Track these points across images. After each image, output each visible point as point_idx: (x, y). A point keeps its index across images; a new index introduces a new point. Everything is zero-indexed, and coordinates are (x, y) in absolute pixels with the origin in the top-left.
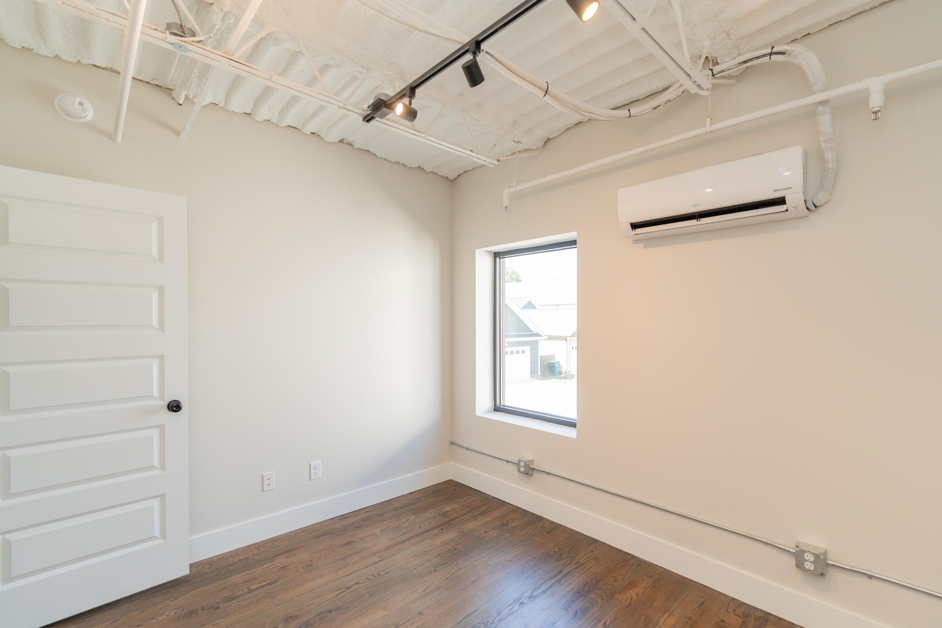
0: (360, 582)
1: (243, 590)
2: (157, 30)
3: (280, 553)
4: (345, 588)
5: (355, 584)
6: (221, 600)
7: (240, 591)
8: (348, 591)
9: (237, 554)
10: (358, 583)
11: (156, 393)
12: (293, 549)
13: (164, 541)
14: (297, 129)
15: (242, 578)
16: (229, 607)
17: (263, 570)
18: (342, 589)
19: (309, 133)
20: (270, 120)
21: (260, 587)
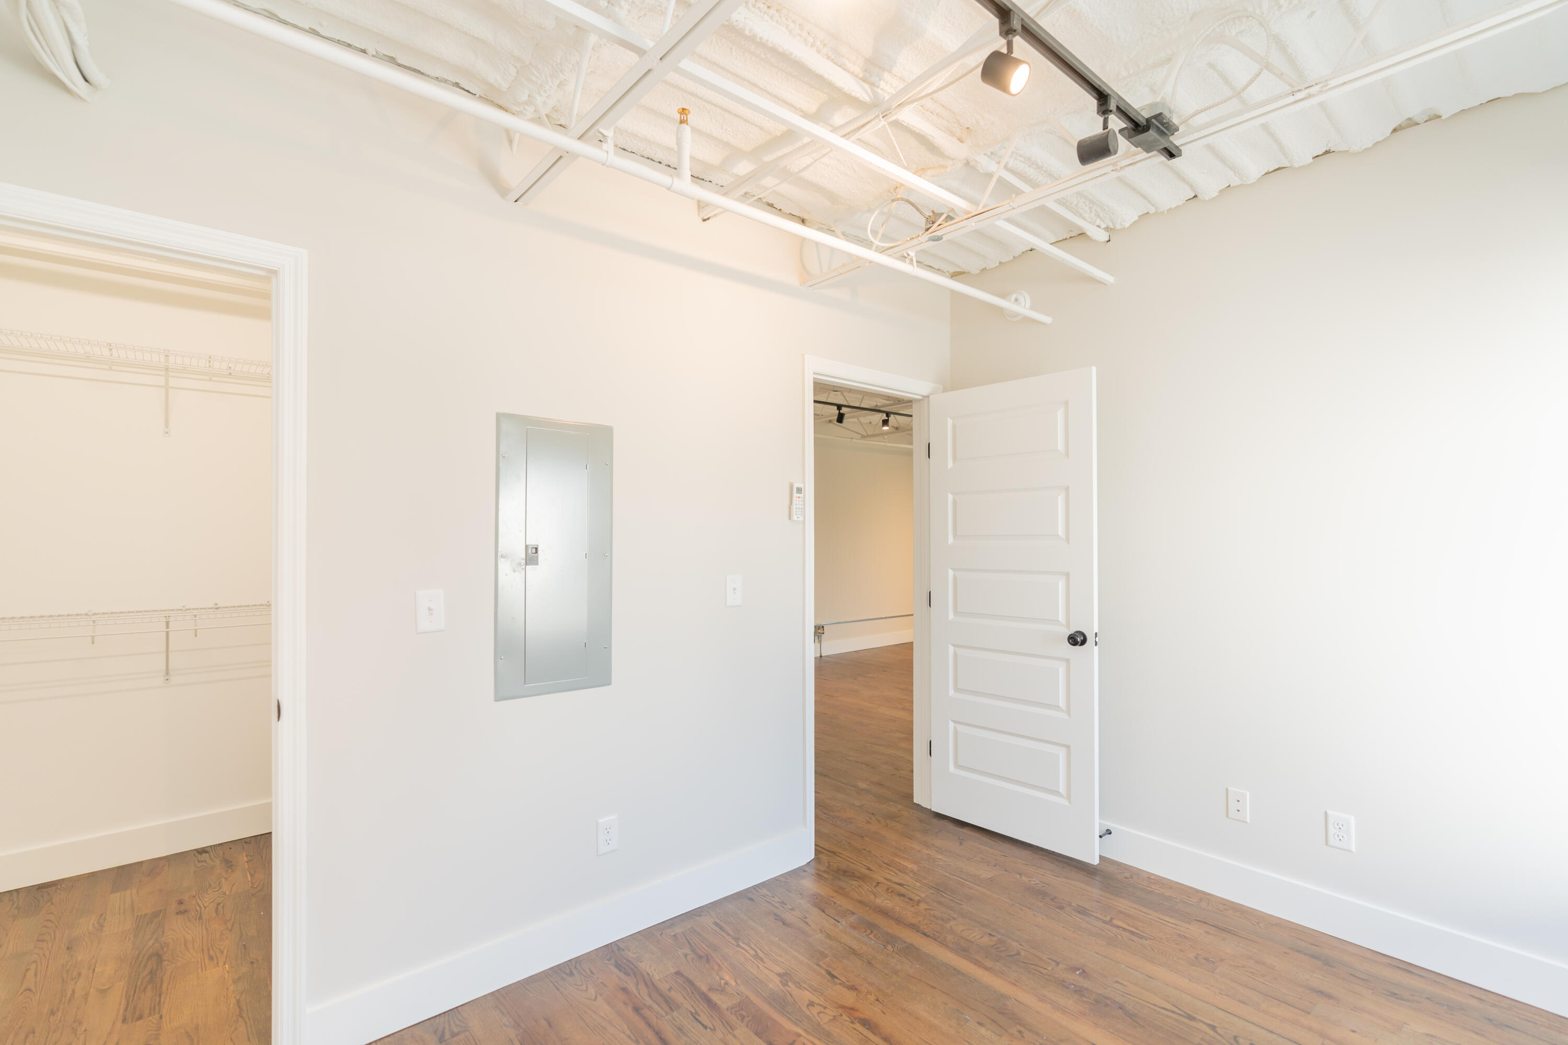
0: (1218, 1030)
1: (1105, 916)
2: (913, 238)
3: (1211, 923)
4: (1188, 1014)
5: (1205, 1023)
6: (1077, 906)
7: (1101, 914)
8: (1186, 1021)
9: (1171, 888)
10: (1213, 1028)
11: (1061, 617)
12: (1238, 934)
13: (1069, 805)
14: (1284, 168)
15: (1128, 908)
16: (1068, 915)
17: (1159, 920)
18: (1181, 1010)
19: (1312, 160)
20: (1229, 186)
21: (1122, 928)
